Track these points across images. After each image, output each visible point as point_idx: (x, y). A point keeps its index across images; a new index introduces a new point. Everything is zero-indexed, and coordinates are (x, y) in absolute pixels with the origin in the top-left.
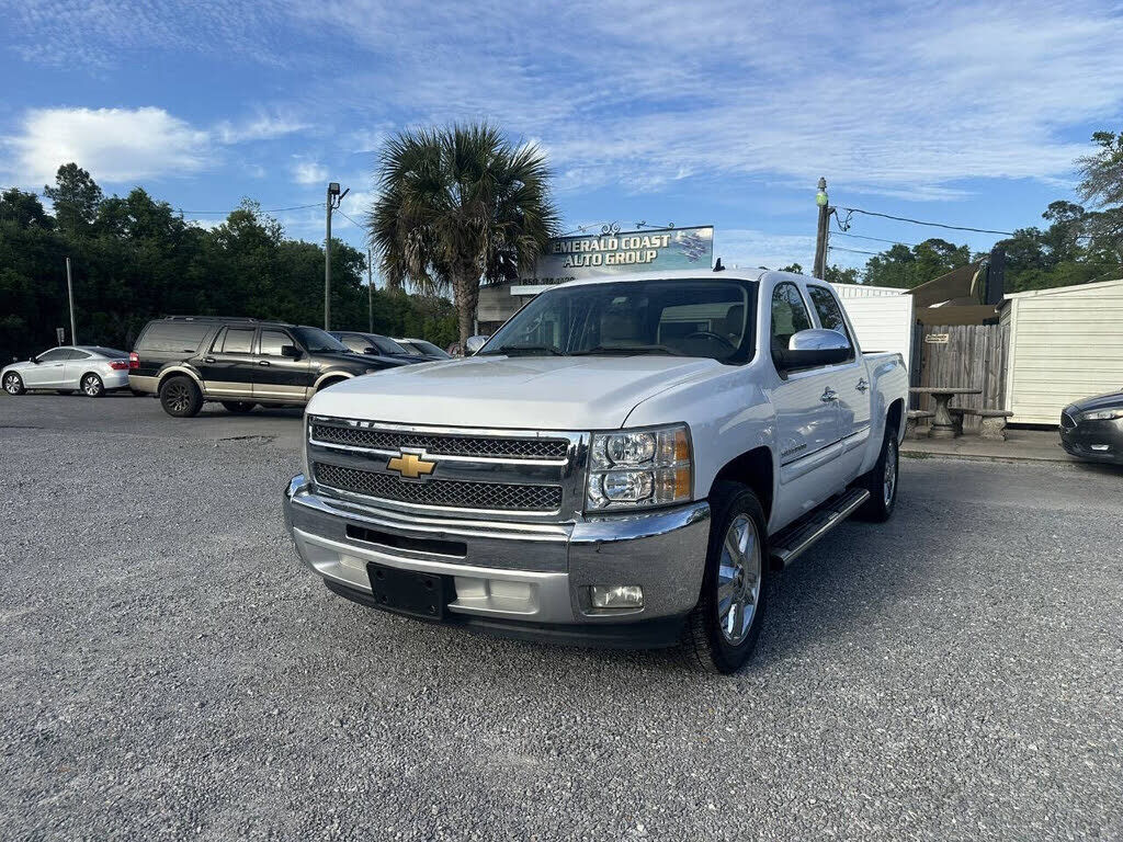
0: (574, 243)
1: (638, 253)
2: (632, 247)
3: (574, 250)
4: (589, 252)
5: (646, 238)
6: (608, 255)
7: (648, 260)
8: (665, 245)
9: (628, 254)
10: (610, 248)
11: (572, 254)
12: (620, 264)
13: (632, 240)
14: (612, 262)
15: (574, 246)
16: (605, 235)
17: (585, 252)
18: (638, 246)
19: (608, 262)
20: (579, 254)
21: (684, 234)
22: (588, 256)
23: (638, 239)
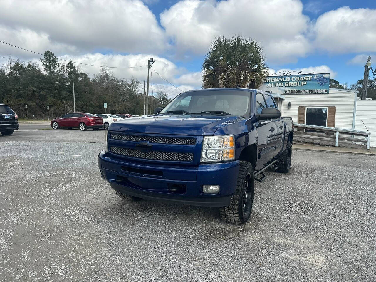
0: (272, 79)
1: (298, 83)
2: (296, 80)
3: (272, 81)
4: (278, 82)
5: (302, 77)
6: (286, 83)
7: (303, 85)
8: (310, 79)
9: (294, 83)
10: (287, 80)
11: (271, 82)
12: (291, 86)
13: (296, 78)
14: (288, 85)
15: (272, 80)
16: (285, 76)
17: (276, 82)
18: (298, 80)
19: (285, 86)
20: (274, 83)
21: (318, 76)
22: (277, 83)
23: (299, 78)
